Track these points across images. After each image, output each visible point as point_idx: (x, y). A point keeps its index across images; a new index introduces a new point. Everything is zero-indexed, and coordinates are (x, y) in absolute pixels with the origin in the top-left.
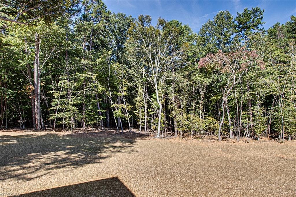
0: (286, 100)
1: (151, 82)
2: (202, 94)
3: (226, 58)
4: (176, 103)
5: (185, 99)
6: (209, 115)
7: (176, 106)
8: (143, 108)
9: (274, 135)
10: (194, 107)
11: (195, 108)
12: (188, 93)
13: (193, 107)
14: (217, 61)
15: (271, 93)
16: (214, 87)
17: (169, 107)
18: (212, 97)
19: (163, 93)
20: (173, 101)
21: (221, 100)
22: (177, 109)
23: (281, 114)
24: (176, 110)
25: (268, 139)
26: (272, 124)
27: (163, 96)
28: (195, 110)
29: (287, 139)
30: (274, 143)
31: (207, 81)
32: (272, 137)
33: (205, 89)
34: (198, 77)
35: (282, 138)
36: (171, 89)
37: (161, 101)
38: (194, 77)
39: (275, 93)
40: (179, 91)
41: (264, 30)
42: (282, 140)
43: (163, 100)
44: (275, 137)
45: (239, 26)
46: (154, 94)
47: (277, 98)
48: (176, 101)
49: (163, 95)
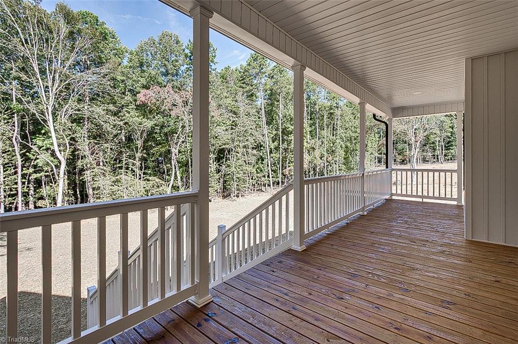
0: (237, 154)
1: (37, 114)
2: (139, 143)
3: (177, 97)
4: (93, 157)
5: (109, 150)
6: (150, 175)
7: (93, 162)
8: (10, 167)
9: (225, 194)
10: (124, 162)
11: (126, 164)
12: (115, 140)
13: (124, 164)
14: (166, 99)
15: (224, 147)
16: (156, 133)
17: (79, 163)
18: (154, 147)
19: (69, 138)
20: (87, 153)
21: (169, 152)
22: (96, 166)
23: (233, 169)
24: (94, 168)
25: (221, 199)
26: (225, 182)
27: (69, 143)
28: (127, 168)
29: (238, 196)
30: (226, 202)
31: (148, 124)
32: (224, 197)
33: (145, 135)
34: (133, 117)
35: (234, 196)
36: (82, 133)
37: (62, 152)
38: (127, 115)
39: (227, 146)
40: (98, 136)
41: (216, 70)
42: (234, 198)
43: (68, 151)
44: (227, 196)
45: (190, 56)
46: (38, 137)
47: (229, 152)
48: (94, 153)
49: (67, 142)
